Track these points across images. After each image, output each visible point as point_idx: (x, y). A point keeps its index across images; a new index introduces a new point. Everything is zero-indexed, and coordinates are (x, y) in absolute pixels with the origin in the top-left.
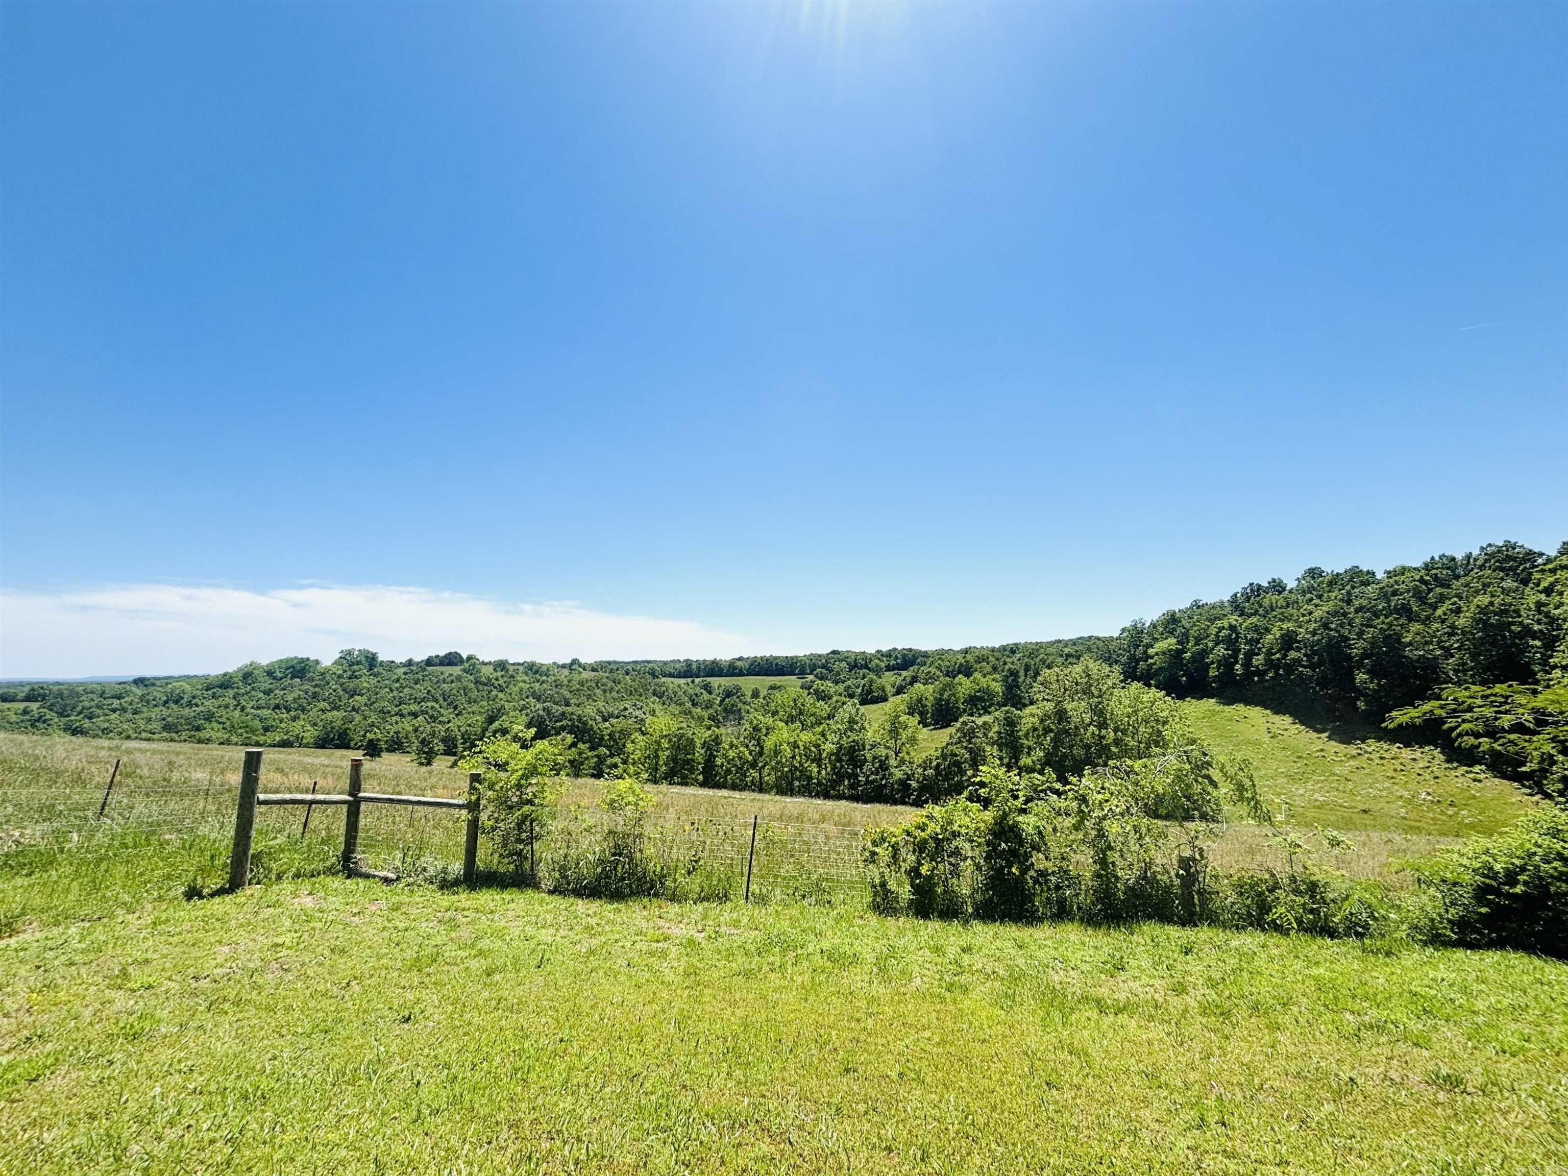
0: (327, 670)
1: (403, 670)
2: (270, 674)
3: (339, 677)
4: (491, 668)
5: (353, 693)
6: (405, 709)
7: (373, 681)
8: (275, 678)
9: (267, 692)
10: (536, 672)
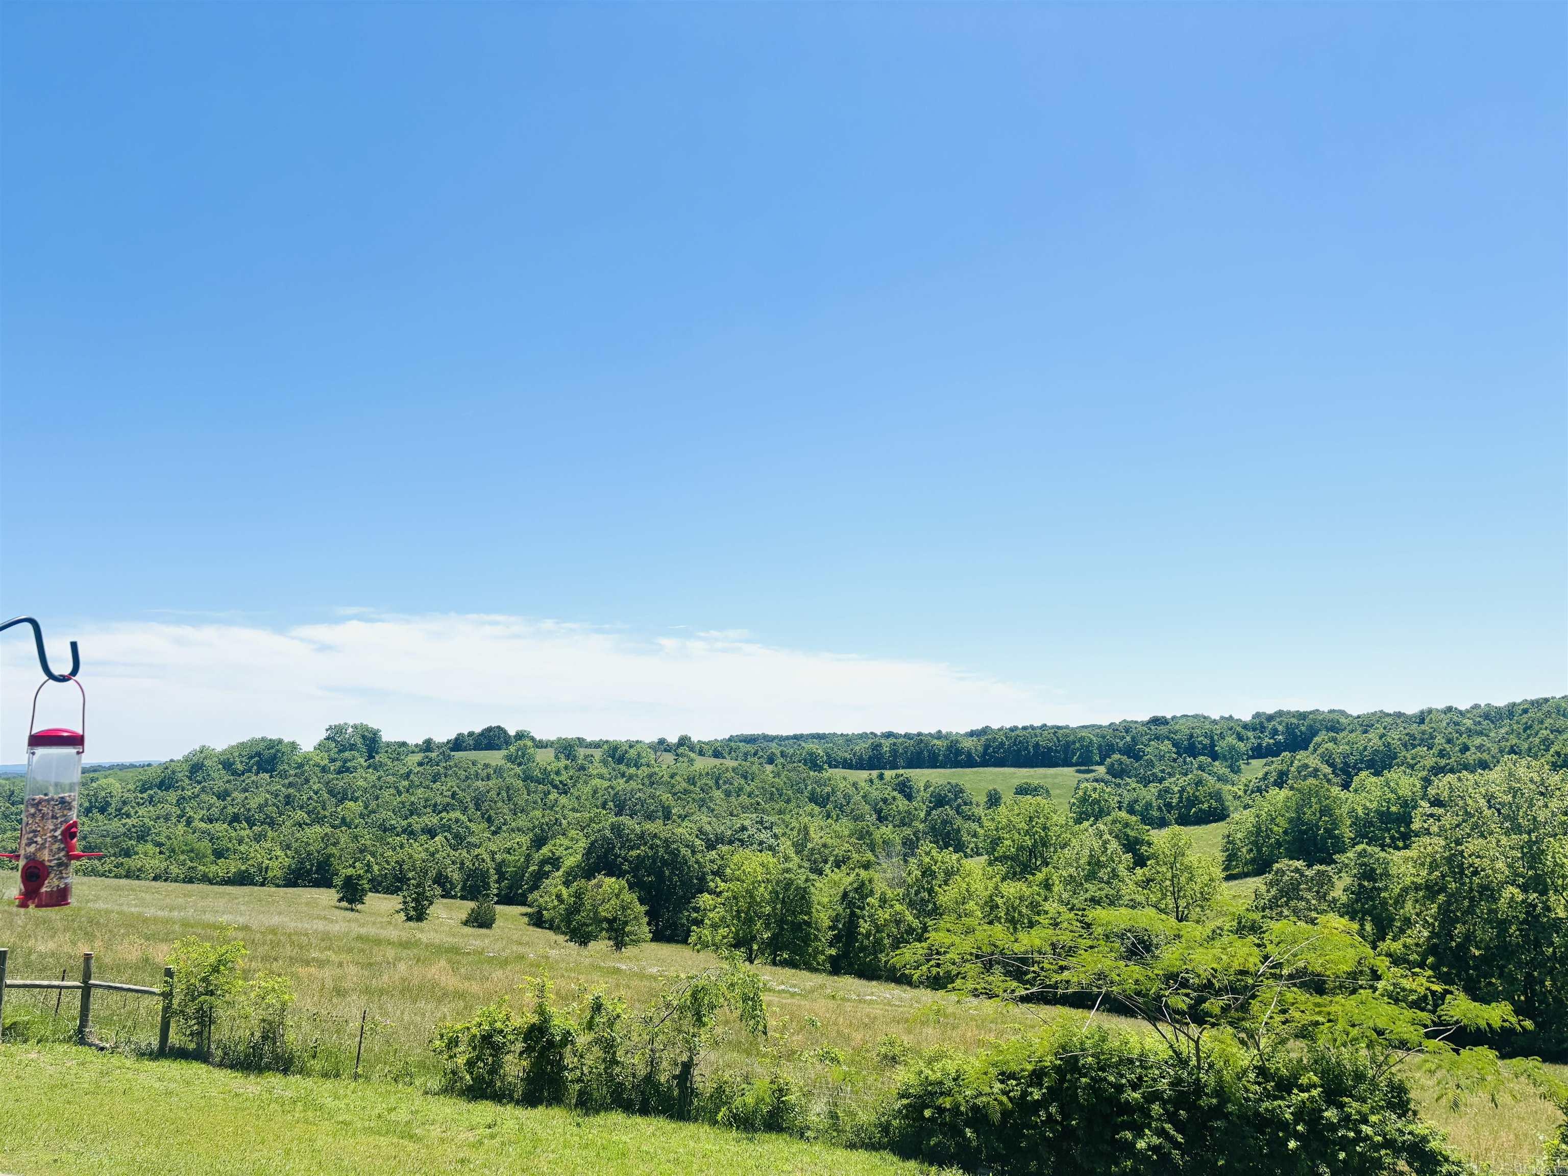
0: (307, 759)
1: (418, 757)
2: (227, 765)
3: (324, 770)
4: (550, 754)
5: (342, 797)
6: (417, 822)
7: (372, 776)
8: (235, 773)
9: (223, 795)
10: (620, 761)
